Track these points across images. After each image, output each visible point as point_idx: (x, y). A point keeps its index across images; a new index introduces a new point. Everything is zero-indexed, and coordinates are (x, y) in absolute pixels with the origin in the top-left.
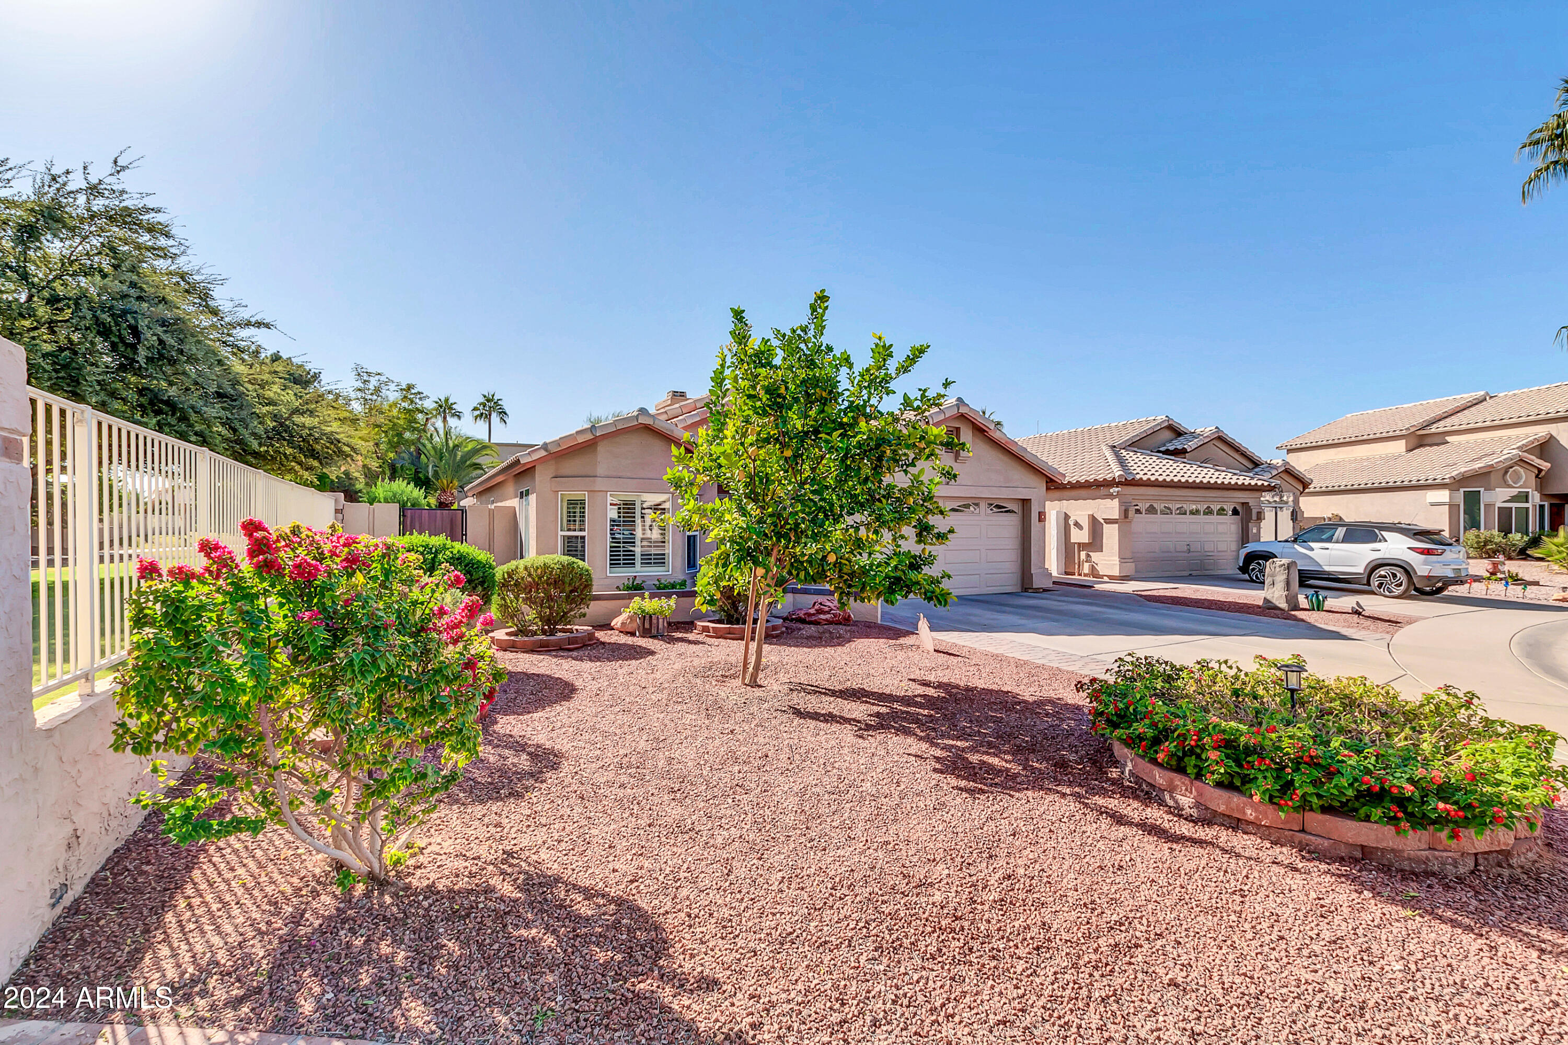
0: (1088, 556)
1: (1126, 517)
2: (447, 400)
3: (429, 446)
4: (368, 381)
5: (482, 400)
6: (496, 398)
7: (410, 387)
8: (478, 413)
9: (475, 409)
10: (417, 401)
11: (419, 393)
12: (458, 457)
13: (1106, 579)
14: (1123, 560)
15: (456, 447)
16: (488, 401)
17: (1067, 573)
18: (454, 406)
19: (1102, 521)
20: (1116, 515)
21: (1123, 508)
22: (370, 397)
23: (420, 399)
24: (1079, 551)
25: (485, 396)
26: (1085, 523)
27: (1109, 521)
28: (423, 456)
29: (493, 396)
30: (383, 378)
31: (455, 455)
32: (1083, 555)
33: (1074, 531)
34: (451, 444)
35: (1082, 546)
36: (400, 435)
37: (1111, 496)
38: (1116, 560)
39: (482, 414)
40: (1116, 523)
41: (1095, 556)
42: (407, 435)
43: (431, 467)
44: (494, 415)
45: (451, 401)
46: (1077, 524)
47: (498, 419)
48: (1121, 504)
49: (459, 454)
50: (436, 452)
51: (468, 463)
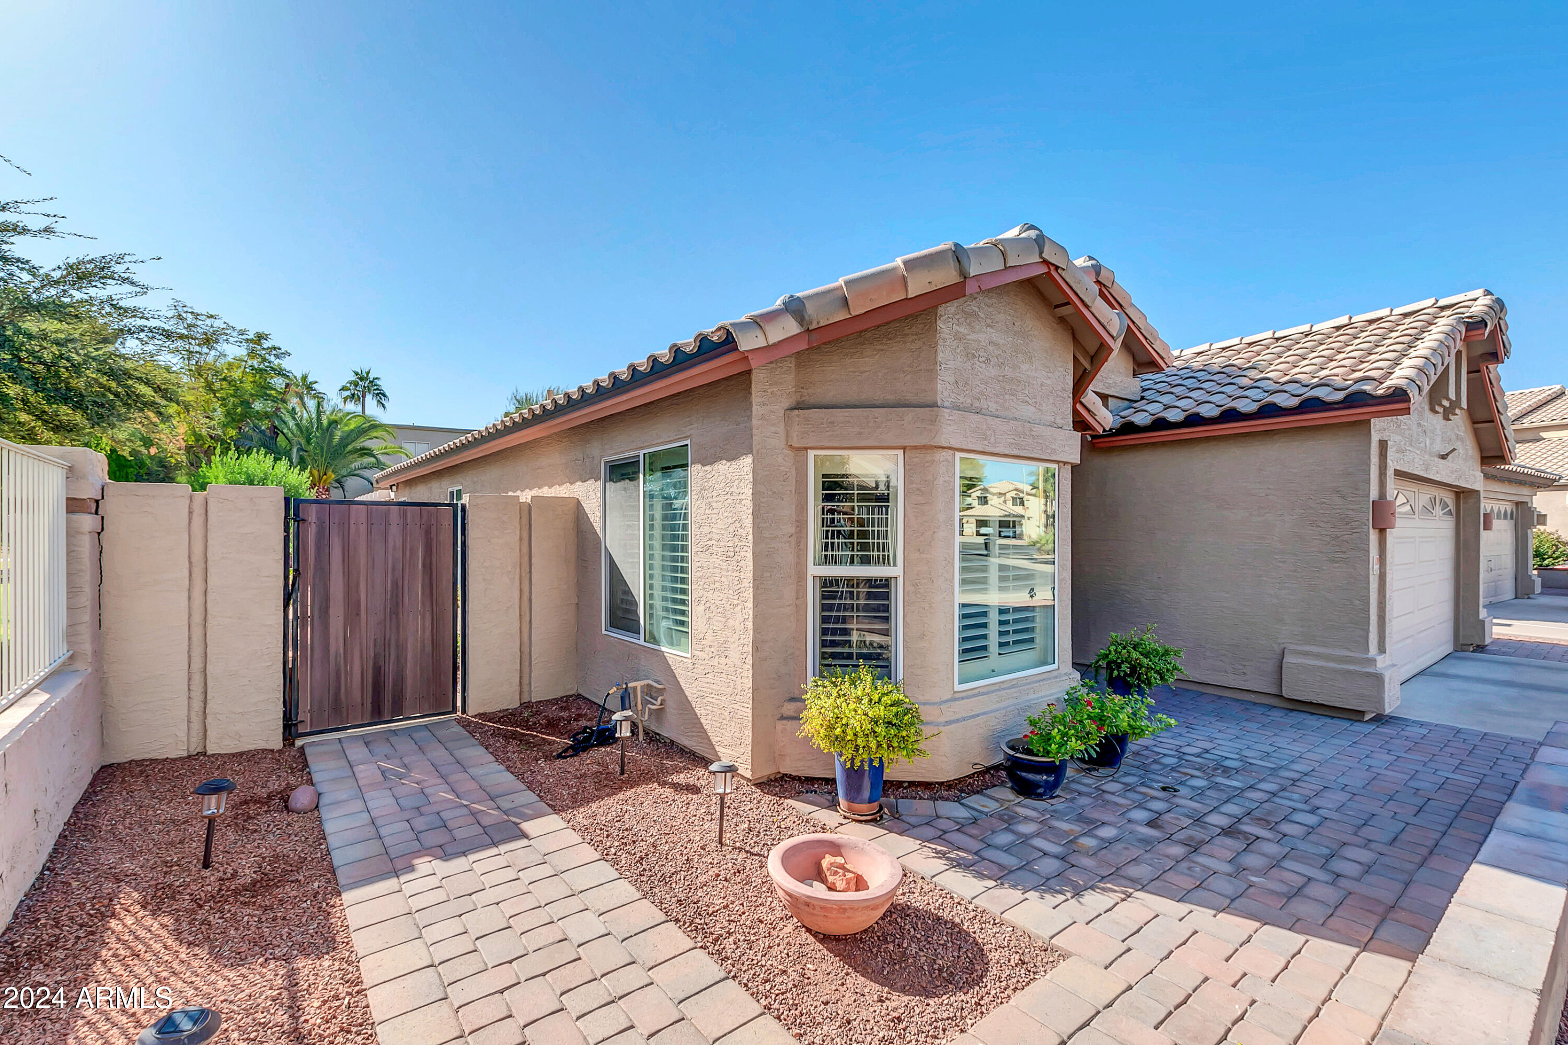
2: (305, 378)
3: (291, 423)
4: (195, 326)
5: (353, 378)
6: (371, 376)
7: (261, 337)
8: (348, 393)
9: (344, 389)
10: (272, 358)
11: (275, 348)
12: (337, 439)
15: (333, 423)
16: (361, 379)
18: (315, 386)
22: (197, 349)
23: (277, 356)
25: (357, 374)
28: (281, 438)
29: (368, 373)
30: (218, 324)
31: (332, 436)
34: (325, 422)
36: (246, 404)
39: (353, 395)
42: (258, 406)
43: (295, 450)
44: (369, 397)
45: (310, 379)
47: (375, 402)
49: (338, 435)
50: (301, 431)
51: (350, 448)
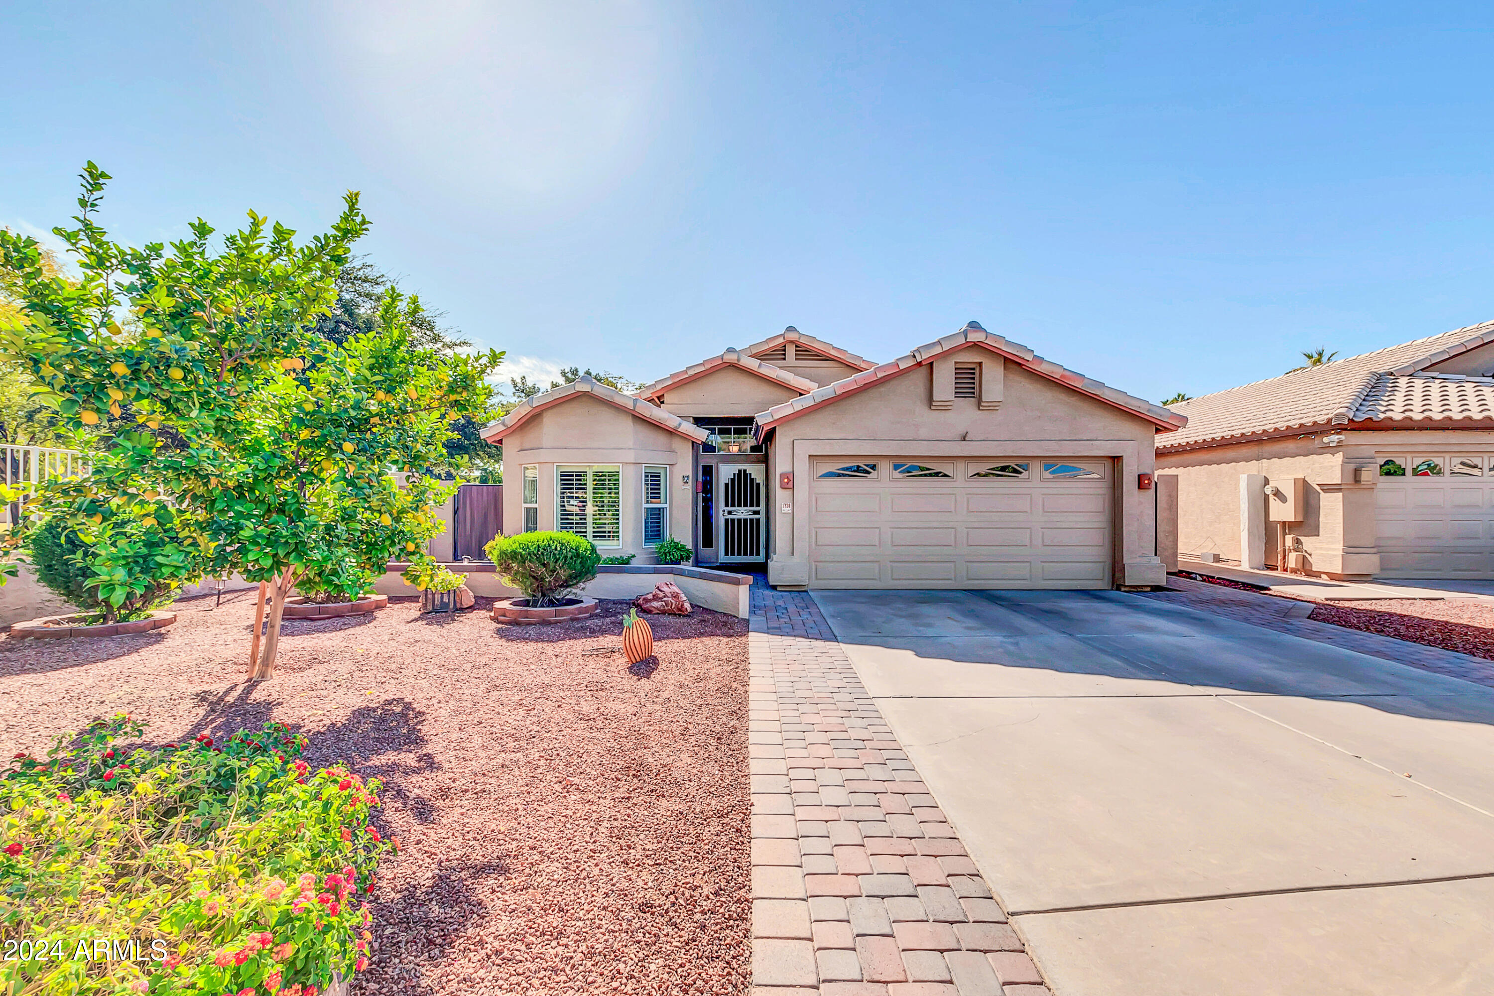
0: (1298, 541)
1: (1357, 480)
13: (1325, 579)
14: (1351, 549)
17: (1269, 567)
19: (1318, 488)
20: (1336, 478)
21: (1352, 466)
24: (1284, 534)
26: (1289, 491)
27: (1329, 488)
32: (1289, 539)
33: (1274, 503)
35: (1288, 527)
37: (1326, 449)
38: (1338, 547)
40: (1339, 490)
41: (1308, 543)
46: (1277, 493)
48: (1347, 461)
